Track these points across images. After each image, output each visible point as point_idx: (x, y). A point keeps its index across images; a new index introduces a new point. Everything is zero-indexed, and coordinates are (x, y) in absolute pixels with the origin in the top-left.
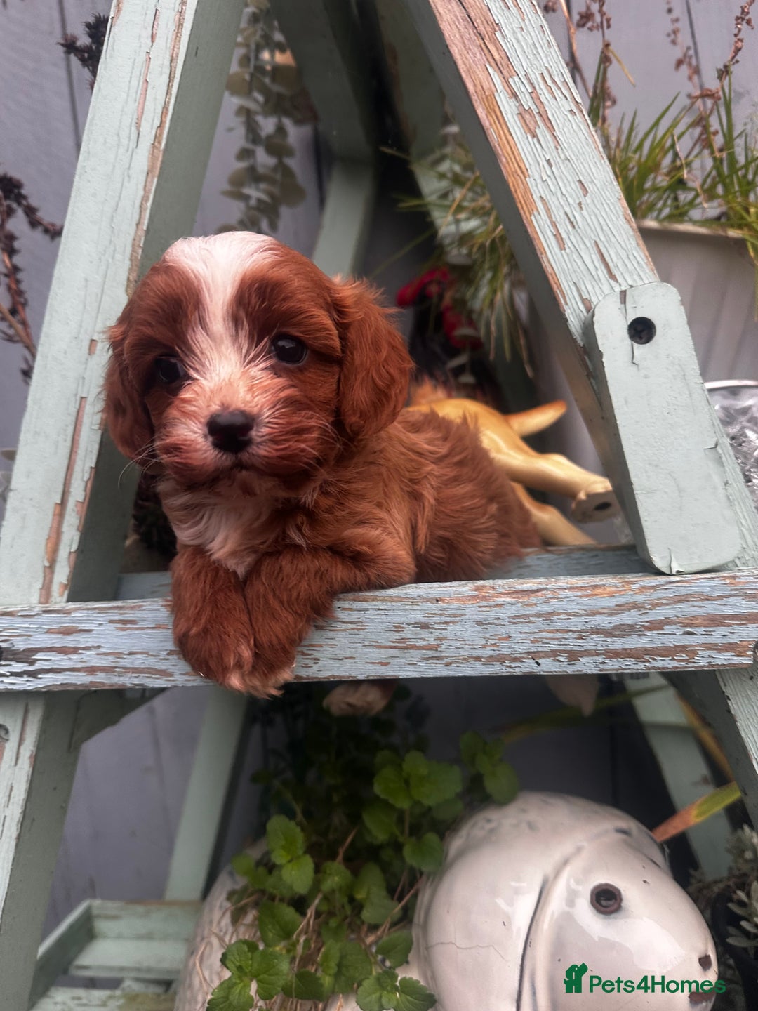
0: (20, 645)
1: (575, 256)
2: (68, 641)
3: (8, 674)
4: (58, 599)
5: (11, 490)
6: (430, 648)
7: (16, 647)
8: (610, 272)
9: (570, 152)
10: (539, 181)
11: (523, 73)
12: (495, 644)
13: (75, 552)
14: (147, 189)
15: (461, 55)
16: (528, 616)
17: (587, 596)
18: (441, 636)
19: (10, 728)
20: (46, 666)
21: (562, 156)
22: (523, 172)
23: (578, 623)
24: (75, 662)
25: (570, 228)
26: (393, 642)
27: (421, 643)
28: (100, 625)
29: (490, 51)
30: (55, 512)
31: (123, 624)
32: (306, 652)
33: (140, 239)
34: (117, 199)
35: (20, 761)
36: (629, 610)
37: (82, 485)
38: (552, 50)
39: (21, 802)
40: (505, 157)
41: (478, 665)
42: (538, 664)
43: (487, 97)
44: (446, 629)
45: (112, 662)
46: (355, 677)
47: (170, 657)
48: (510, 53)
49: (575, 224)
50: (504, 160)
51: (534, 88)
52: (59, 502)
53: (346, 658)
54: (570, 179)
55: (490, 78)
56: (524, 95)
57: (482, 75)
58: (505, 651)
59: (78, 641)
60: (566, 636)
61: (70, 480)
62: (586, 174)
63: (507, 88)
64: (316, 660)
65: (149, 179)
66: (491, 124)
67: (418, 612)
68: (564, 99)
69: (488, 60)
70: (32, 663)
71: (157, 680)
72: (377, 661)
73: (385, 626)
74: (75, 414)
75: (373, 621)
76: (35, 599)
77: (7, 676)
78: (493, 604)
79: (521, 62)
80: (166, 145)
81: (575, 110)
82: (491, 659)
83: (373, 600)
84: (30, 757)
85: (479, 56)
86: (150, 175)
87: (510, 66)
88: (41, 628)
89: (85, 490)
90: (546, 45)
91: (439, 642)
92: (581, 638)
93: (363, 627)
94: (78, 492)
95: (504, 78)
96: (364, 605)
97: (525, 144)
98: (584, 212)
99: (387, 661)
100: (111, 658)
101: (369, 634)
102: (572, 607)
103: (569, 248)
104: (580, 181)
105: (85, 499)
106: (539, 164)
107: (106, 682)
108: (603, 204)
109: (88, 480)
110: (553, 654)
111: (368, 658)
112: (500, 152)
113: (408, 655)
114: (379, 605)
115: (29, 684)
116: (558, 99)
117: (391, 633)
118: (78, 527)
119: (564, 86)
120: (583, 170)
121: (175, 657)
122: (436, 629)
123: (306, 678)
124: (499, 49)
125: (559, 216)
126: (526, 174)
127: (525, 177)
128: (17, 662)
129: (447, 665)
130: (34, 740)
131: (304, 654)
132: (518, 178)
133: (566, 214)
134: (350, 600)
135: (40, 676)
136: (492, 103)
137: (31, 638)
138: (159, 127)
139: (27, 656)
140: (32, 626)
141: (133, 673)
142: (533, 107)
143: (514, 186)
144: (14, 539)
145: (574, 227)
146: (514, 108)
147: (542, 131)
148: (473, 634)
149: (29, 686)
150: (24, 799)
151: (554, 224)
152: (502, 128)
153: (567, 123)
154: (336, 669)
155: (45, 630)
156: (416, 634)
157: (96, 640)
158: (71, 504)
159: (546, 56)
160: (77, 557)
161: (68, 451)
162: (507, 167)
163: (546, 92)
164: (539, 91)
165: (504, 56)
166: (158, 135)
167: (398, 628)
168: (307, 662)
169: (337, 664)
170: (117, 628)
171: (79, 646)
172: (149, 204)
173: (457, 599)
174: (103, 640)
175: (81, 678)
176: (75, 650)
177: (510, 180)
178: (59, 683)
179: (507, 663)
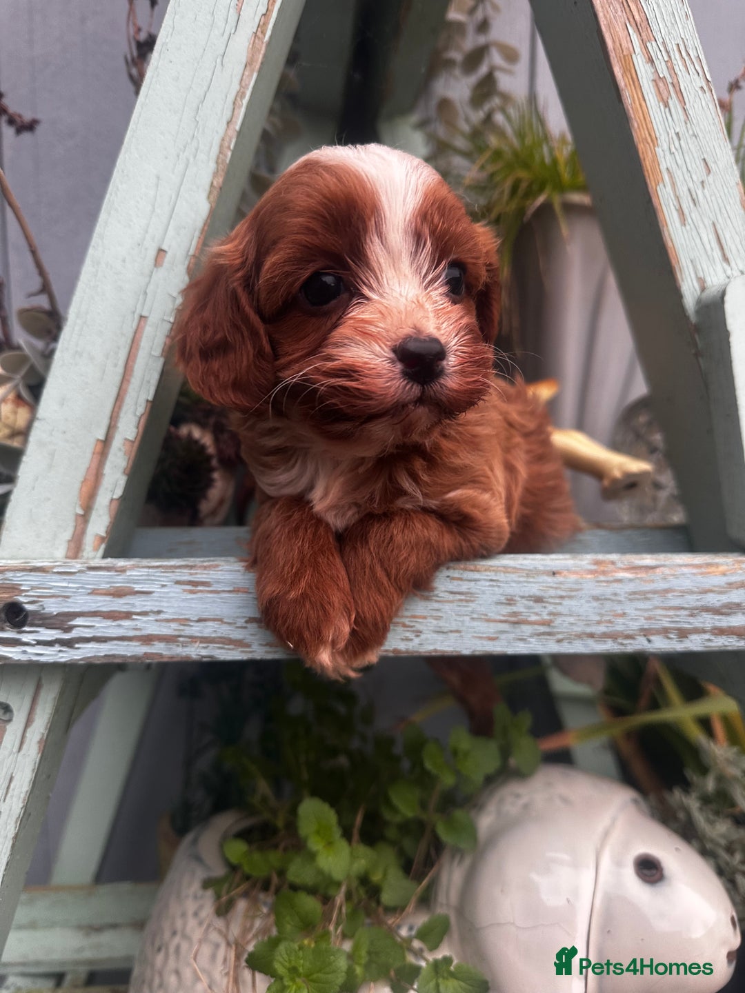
0: (52, 607)
1: (694, 233)
2: (119, 605)
3: (34, 642)
4: (91, 554)
5: (38, 419)
6: (543, 623)
7: (47, 610)
8: (724, 255)
9: (698, 128)
10: (667, 153)
11: (661, 40)
12: (610, 620)
13: (118, 499)
14: (243, 84)
15: (602, 7)
16: (645, 593)
17: (701, 574)
18: (554, 611)
19: (14, 707)
20: (87, 633)
21: (691, 132)
22: (652, 141)
23: (691, 601)
24: (127, 629)
25: (692, 205)
26: (504, 616)
27: (534, 618)
28: (163, 586)
29: (630, 10)
30: (95, 449)
31: (193, 586)
32: (407, 623)
33: (231, 141)
34: (205, 88)
35: (25, 747)
36: (737, 588)
37: (134, 421)
38: (689, 22)
39: (22, 796)
40: (637, 122)
41: (591, 642)
42: (649, 641)
43: (624, 56)
44: (560, 604)
45: (175, 630)
46: (459, 652)
47: (248, 625)
48: (650, 16)
49: (696, 201)
50: (636, 125)
51: (670, 57)
52: (102, 437)
53: (451, 631)
54: (695, 155)
55: (628, 38)
56: (660, 63)
57: (622, 33)
58: (619, 628)
59: (133, 605)
60: (678, 613)
61: (118, 413)
62: (710, 153)
63: (644, 51)
64: (418, 633)
65: (247, 73)
66: (626, 85)
67: (533, 585)
68: (696, 75)
69: (628, 19)
70: (69, 629)
71: (229, 652)
72: (484, 635)
73: (495, 598)
74: (130, 335)
75: (483, 592)
76: (60, 552)
77: (33, 645)
78: (611, 579)
79: (660, 28)
80: (271, 37)
81: (705, 88)
82: (605, 636)
83: (486, 570)
84: (39, 742)
85: (620, 13)
86: (248, 68)
87: (649, 29)
88: (82, 588)
89: (138, 427)
90: (684, 16)
91: (552, 617)
92: (692, 615)
93: (472, 599)
94: (129, 429)
95: (642, 40)
96: (476, 576)
97: (657, 113)
98: (706, 191)
99: (495, 636)
100: (174, 625)
101: (479, 606)
102: (687, 584)
103: (689, 225)
104: (704, 160)
105: (136, 438)
106: (668, 135)
107: (164, 653)
108: (722, 186)
109: (142, 415)
110: (665, 632)
111: (475, 632)
112: (633, 116)
113: (518, 630)
114: (492, 576)
115: (61, 655)
116: (691, 73)
117: (502, 607)
118: (125, 469)
119: (697, 61)
120: (708, 149)
121: (255, 625)
122: (550, 603)
123: (403, 652)
124: (641, 10)
125: (683, 191)
126: (656, 143)
127: (654, 146)
128: (47, 628)
129: (559, 641)
130: (46, 721)
131: (404, 625)
132: (647, 145)
133: (689, 190)
134: (462, 569)
135: (77, 646)
136: (629, 64)
137: (69, 600)
138: (264, 15)
139: (61, 621)
140: (70, 585)
141: (201, 642)
142: (668, 77)
143: (643, 153)
144: (36, 479)
145: (695, 204)
146: (649, 73)
147: (674, 102)
148: (587, 609)
149: (62, 657)
150: (27, 792)
151: (677, 198)
152: (636, 91)
153: (698, 100)
154: (439, 643)
155: (89, 591)
156: (529, 608)
157: (157, 604)
158: (117, 443)
159: (683, 28)
160: (120, 505)
161: (118, 379)
162: (639, 134)
163: (680, 64)
164: (675, 62)
165: (644, 18)
166: (261, 23)
167: (510, 601)
168: (408, 634)
169: (440, 637)
170: (185, 591)
171: (133, 610)
172: (245, 101)
173: (575, 573)
174: (165, 604)
175: (132, 649)
176: (128, 615)
177: (641, 147)
178: (102, 654)
179: (620, 640)
